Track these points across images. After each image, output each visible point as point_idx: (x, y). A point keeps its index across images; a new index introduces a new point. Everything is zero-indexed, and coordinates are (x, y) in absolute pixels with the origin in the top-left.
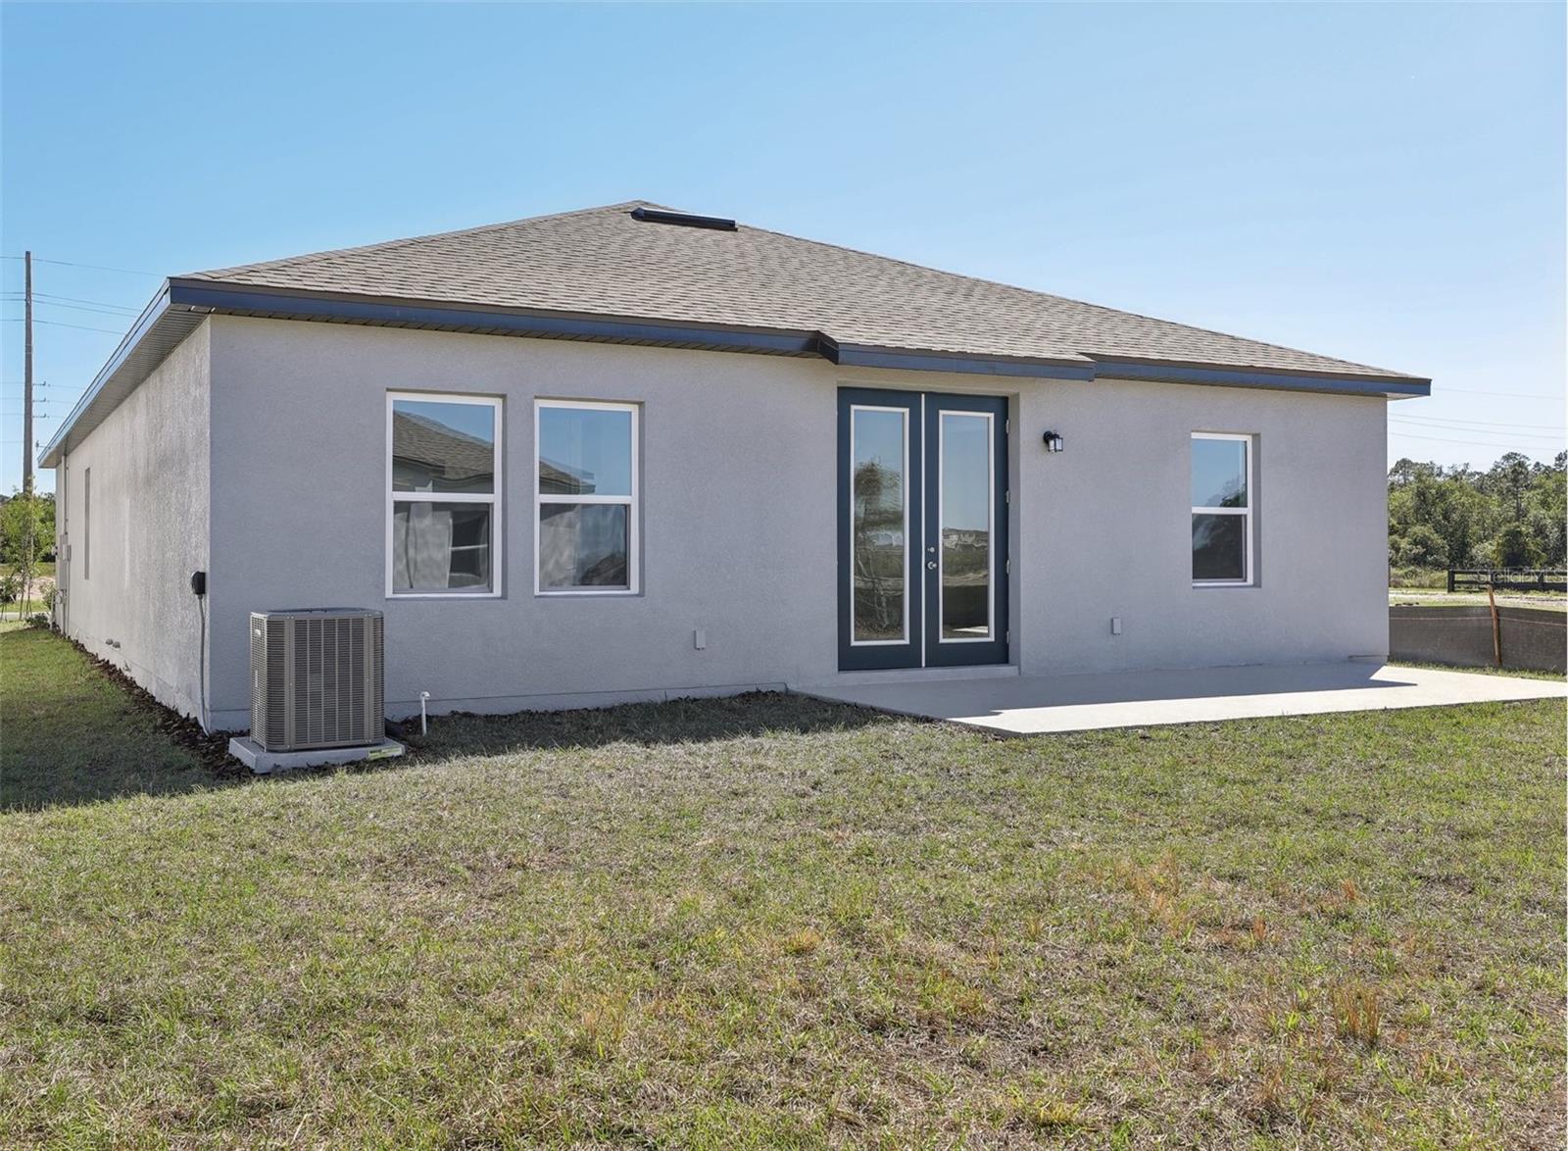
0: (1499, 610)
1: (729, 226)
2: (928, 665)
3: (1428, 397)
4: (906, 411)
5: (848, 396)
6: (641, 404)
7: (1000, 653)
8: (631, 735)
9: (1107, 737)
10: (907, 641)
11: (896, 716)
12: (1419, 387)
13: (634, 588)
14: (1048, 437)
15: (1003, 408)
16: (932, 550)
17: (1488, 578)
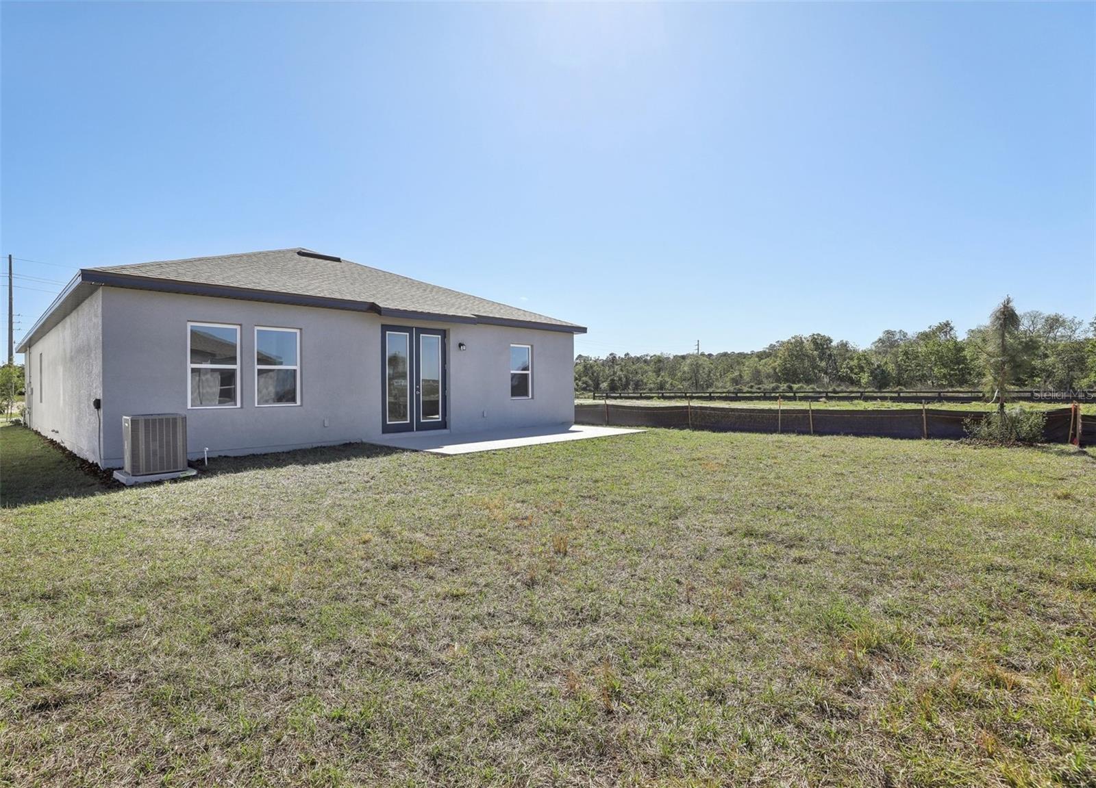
0: (608, 405)
1: (338, 260)
2: (416, 430)
3: (585, 334)
4: (408, 334)
5: (385, 328)
6: (301, 329)
7: (443, 425)
8: (297, 462)
9: (481, 454)
10: (408, 422)
11: (404, 450)
12: (584, 330)
13: (298, 403)
14: (461, 345)
15: (444, 334)
16: (418, 387)
17: (605, 395)
